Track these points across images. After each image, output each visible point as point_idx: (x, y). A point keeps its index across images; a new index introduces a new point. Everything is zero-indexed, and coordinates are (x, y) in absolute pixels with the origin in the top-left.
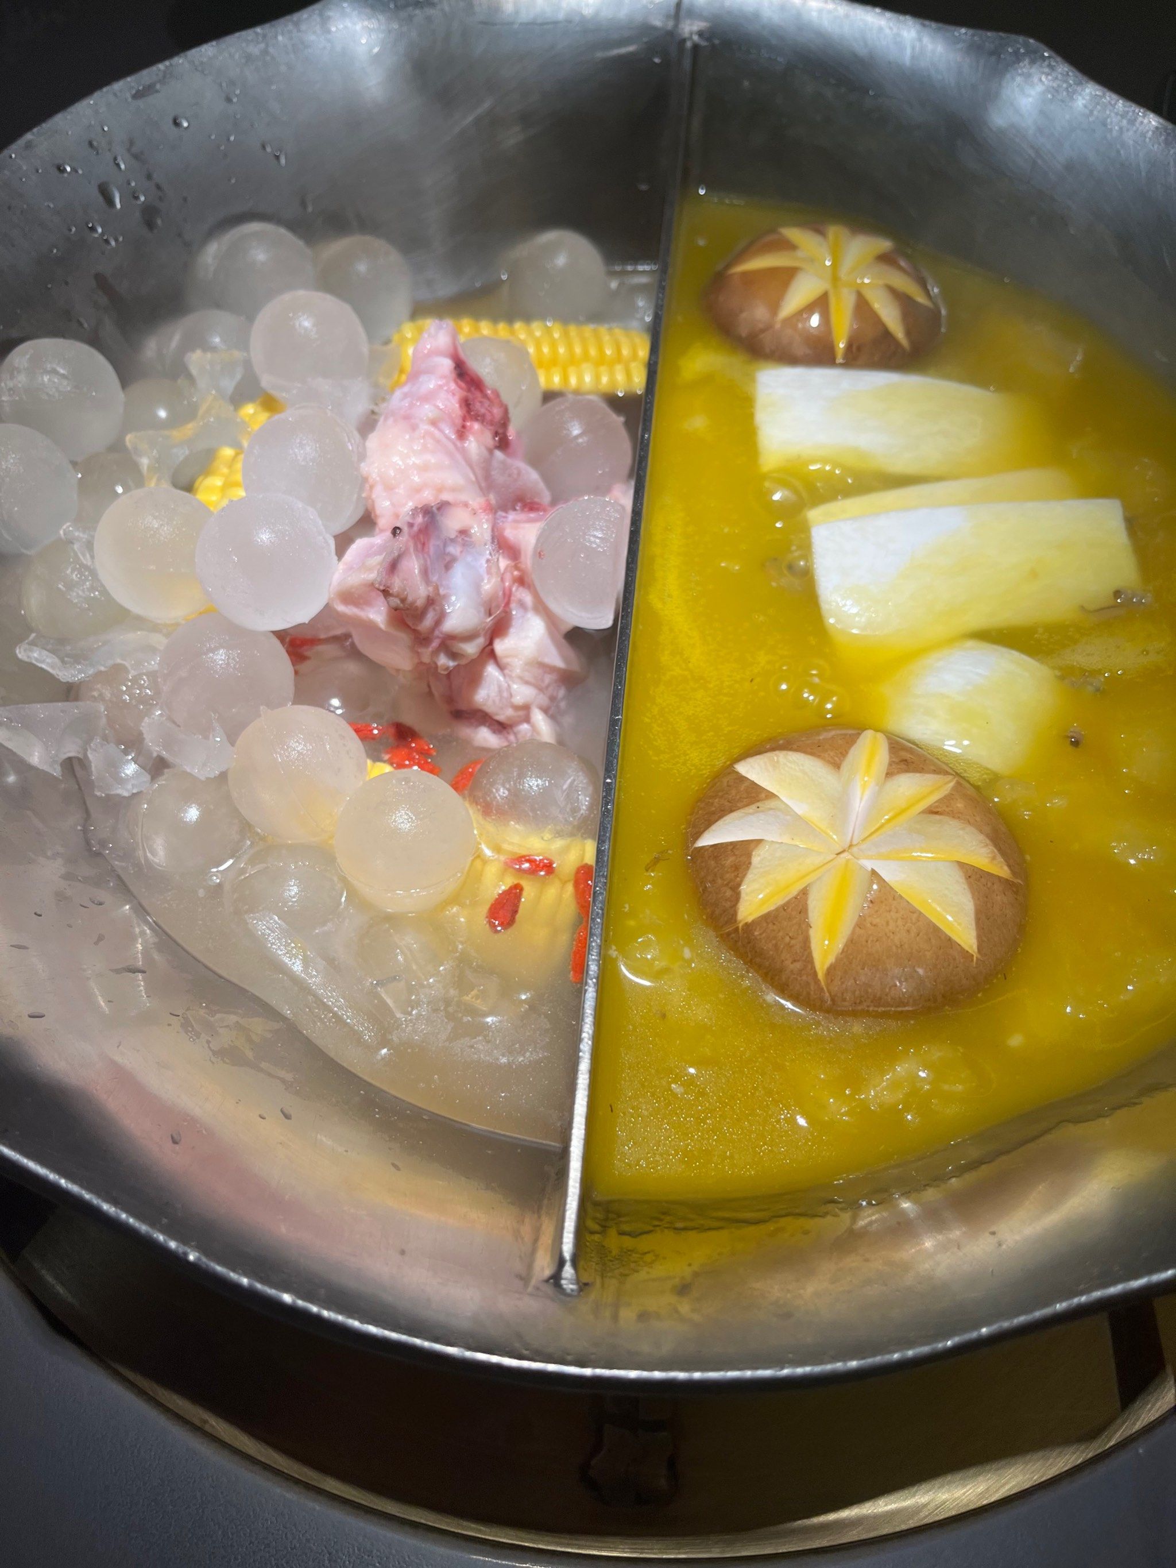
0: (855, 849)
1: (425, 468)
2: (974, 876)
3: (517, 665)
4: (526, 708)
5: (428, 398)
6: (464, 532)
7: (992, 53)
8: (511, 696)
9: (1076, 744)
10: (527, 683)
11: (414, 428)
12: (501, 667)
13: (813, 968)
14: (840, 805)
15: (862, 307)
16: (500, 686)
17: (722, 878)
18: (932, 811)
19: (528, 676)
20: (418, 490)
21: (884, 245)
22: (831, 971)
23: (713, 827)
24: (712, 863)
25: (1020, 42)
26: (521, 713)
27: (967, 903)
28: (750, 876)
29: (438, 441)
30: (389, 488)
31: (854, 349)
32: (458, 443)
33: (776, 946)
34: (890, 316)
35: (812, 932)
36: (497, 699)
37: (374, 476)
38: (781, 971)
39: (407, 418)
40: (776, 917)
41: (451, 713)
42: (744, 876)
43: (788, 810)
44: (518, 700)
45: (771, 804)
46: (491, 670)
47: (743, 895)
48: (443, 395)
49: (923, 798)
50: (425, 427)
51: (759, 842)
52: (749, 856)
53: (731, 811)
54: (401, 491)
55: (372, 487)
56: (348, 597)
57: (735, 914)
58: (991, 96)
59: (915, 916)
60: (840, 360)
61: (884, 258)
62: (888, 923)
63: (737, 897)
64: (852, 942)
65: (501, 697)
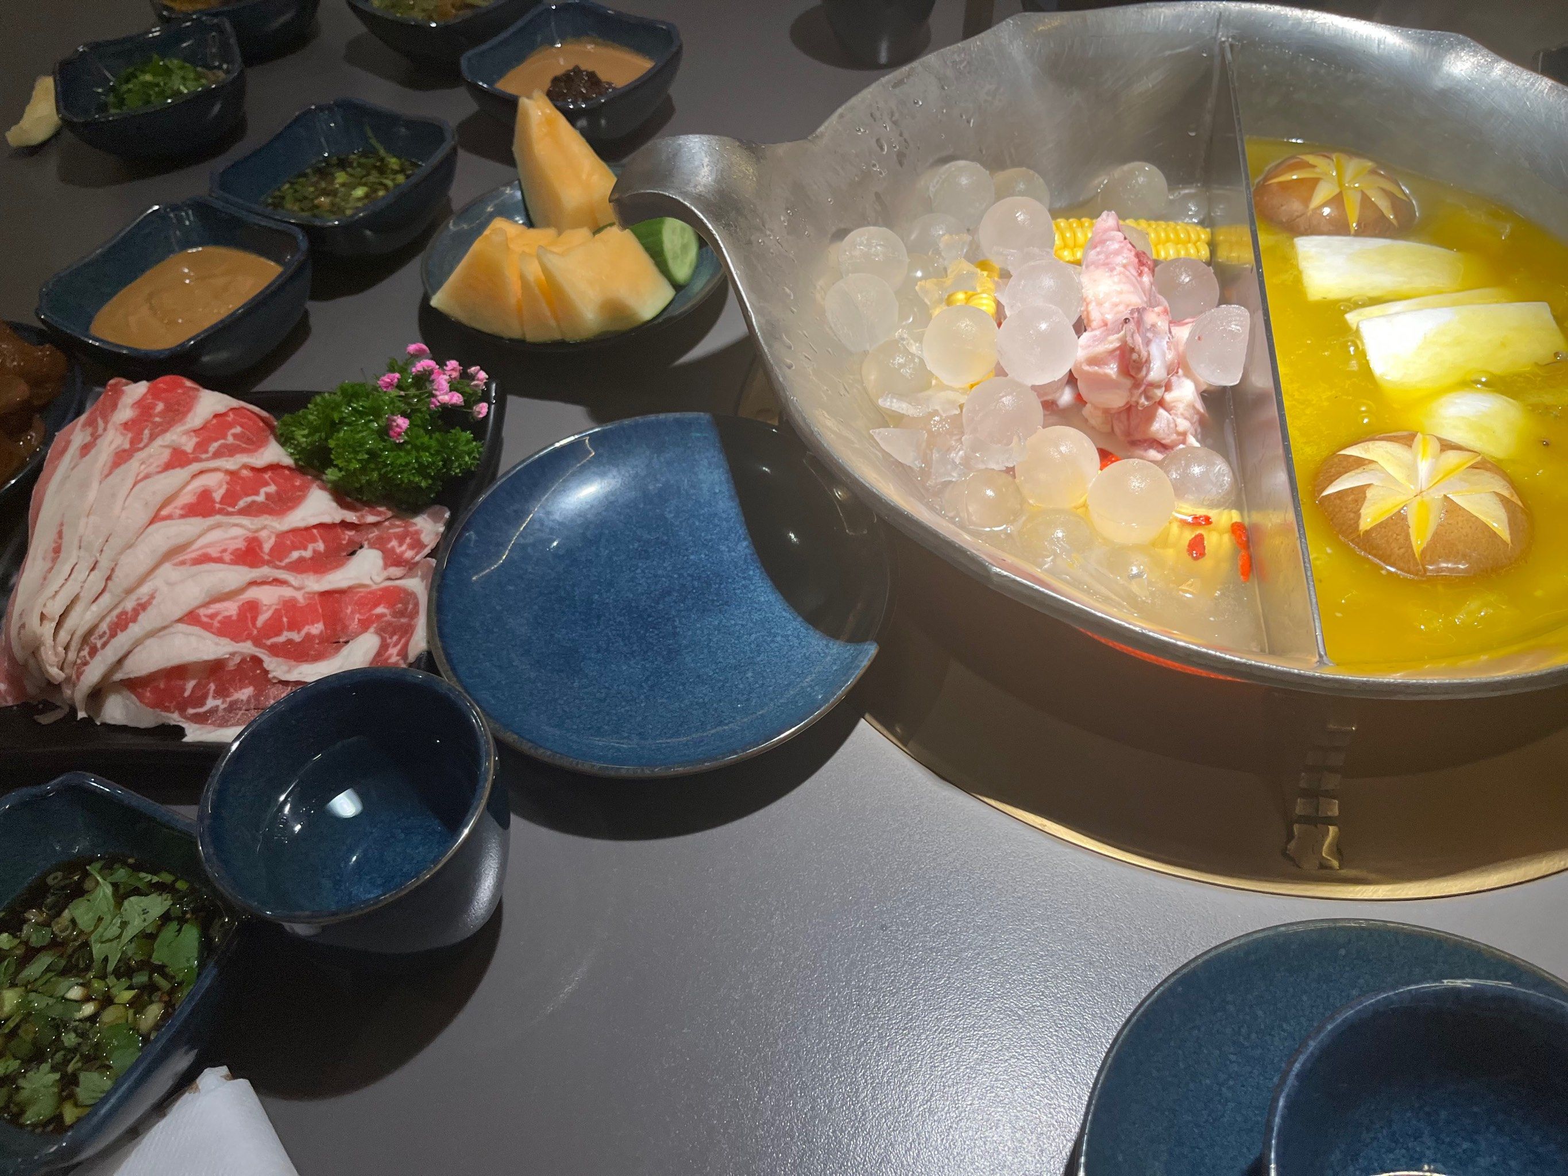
0: (1424, 493)
1: (1121, 293)
2: (1504, 501)
3: (1181, 407)
4: (1184, 434)
5: (1117, 253)
6: (1153, 326)
7: (1433, 44)
8: (1176, 426)
9: (1547, 444)
10: (1185, 418)
11: (1112, 270)
12: (1168, 410)
13: (1413, 550)
14: (1412, 470)
15: (1365, 199)
16: (1168, 421)
17: (1346, 508)
18: (1473, 467)
19: (1187, 415)
20: (1116, 305)
21: (1370, 164)
22: (1423, 552)
23: (1334, 483)
24: (1338, 501)
25: (1452, 37)
26: (1181, 438)
27: (1502, 514)
28: (1366, 504)
29: (1127, 277)
30: (1100, 304)
31: (1362, 225)
32: (1139, 278)
33: (1388, 541)
34: (1383, 205)
35: (1411, 530)
36: (1166, 429)
37: (1090, 297)
38: (1390, 556)
39: (1106, 264)
40: (1386, 524)
41: (1129, 442)
42: (1362, 505)
43: (1383, 470)
44: (1181, 429)
45: (1372, 466)
46: (1161, 411)
47: (1362, 515)
48: (1126, 251)
49: (1464, 464)
50: (1119, 269)
51: (1369, 485)
52: (1365, 493)
53: (1346, 472)
54: (1107, 305)
55: (1088, 304)
56: (1093, 361)
57: (1358, 526)
58: (1437, 69)
59: (1474, 519)
60: (1352, 232)
61: (1373, 172)
62: (1458, 523)
63: (1359, 516)
64: (1436, 535)
65: (1169, 427)
